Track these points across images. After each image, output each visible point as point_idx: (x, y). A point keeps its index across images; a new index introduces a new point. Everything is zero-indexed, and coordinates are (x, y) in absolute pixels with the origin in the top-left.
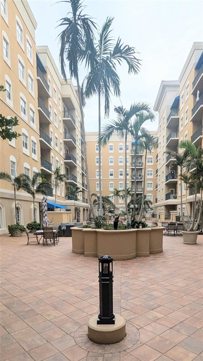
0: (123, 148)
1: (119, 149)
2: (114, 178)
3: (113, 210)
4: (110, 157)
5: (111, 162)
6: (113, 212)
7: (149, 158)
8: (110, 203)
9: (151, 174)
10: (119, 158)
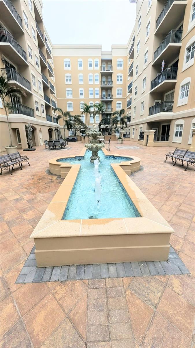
0: (92, 64)
1: (88, 66)
2: (84, 97)
3: (84, 130)
4: (79, 75)
5: (81, 80)
6: (84, 132)
7: (119, 76)
8: (81, 123)
9: (120, 94)
10: (89, 75)
